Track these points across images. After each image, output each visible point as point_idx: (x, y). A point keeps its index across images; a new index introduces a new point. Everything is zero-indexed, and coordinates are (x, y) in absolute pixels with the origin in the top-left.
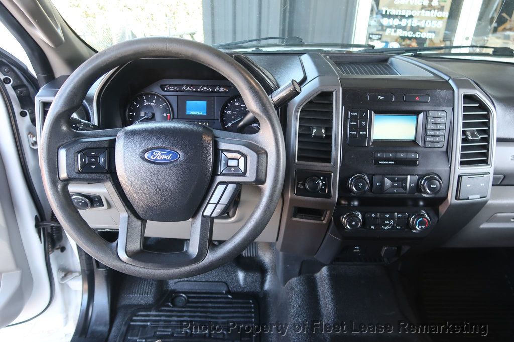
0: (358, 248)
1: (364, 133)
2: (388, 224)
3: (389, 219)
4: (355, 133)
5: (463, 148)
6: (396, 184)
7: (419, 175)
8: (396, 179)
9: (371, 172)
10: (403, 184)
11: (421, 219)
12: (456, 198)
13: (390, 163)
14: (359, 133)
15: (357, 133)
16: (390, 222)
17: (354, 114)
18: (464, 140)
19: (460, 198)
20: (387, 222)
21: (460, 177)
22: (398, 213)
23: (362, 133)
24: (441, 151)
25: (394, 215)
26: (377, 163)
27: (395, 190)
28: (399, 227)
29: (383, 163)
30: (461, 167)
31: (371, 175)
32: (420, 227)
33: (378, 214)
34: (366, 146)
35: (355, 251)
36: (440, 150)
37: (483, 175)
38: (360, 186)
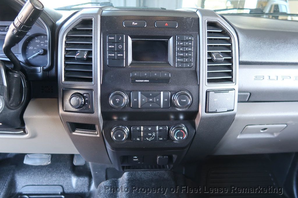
0: (136, 157)
1: (121, 55)
2: (151, 136)
3: (151, 132)
4: (113, 55)
5: (209, 68)
6: (151, 100)
7: (172, 91)
8: (151, 95)
9: (129, 89)
10: (158, 100)
11: (179, 131)
12: (206, 112)
13: (145, 81)
14: (117, 55)
15: (115, 55)
16: (152, 135)
17: (111, 38)
18: (210, 61)
19: (209, 111)
20: (150, 134)
21: (207, 92)
22: (159, 126)
23: (119, 55)
24: (191, 71)
25: (155, 129)
26: (133, 82)
27: (151, 105)
28: (161, 139)
29: (139, 81)
30: (208, 84)
31: (129, 92)
32: (178, 138)
33: (142, 127)
34: (123, 67)
35: (135, 160)
36: (190, 69)
37: (228, 91)
38: (118, 102)
